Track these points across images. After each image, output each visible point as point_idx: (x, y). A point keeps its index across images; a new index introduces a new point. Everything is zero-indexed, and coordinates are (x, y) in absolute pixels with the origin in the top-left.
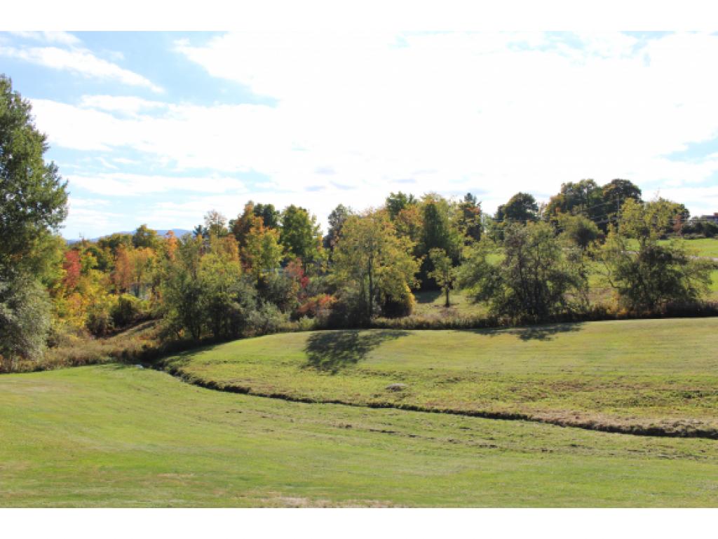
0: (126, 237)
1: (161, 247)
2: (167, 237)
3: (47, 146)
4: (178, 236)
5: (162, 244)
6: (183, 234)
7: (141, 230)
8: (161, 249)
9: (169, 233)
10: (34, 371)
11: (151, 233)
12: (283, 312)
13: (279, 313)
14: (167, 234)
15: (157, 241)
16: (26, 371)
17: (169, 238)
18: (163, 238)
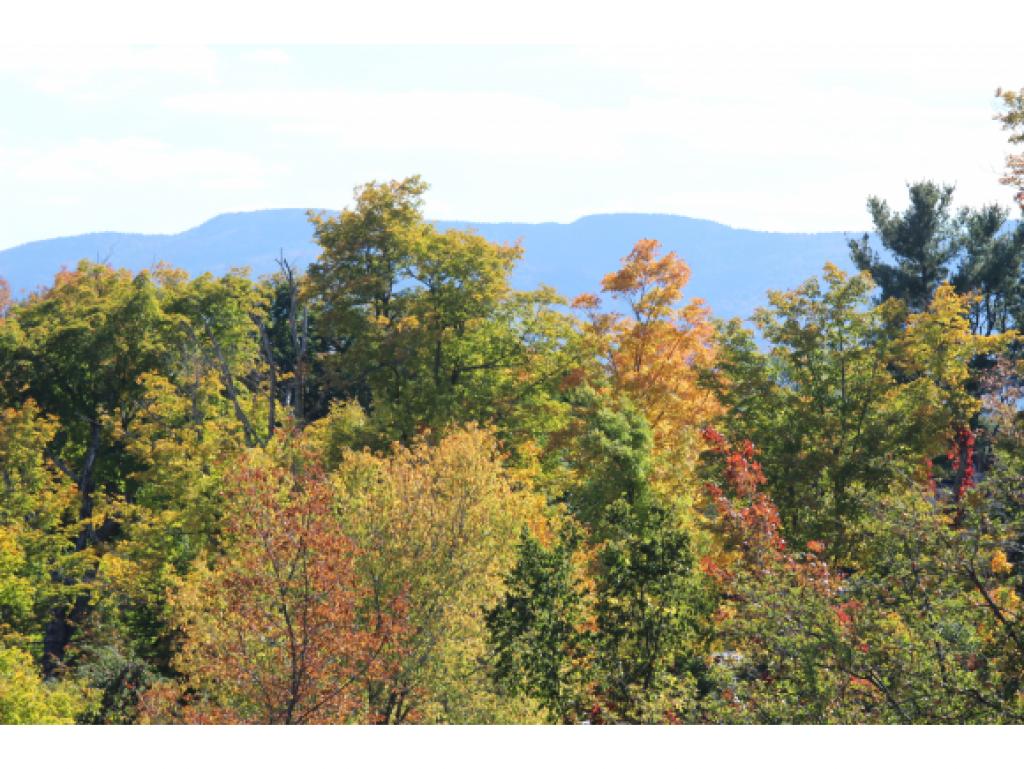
1: (560, 416)
2: (621, 310)
4: (733, 301)
5: (564, 383)
6: (789, 283)
8: (558, 440)
9: (643, 270)
14: (621, 282)
17: (630, 322)
18: (583, 318)
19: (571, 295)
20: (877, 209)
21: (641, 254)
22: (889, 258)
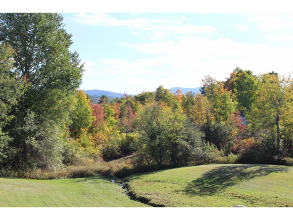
0: (151, 94)
3: (72, 42)
4: (183, 93)
5: (173, 99)
7: (159, 89)
9: (178, 91)
10: (48, 179)
11: (166, 91)
12: (219, 149)
13: (216, 150)
14: (177, 92)
15: (169, 97)
16: (43, 179)
17: (177, 95)
18: (174, 94)
19: (173, 93)
20: (201, 87)
21: (178, 90)
22: (202, 90)
